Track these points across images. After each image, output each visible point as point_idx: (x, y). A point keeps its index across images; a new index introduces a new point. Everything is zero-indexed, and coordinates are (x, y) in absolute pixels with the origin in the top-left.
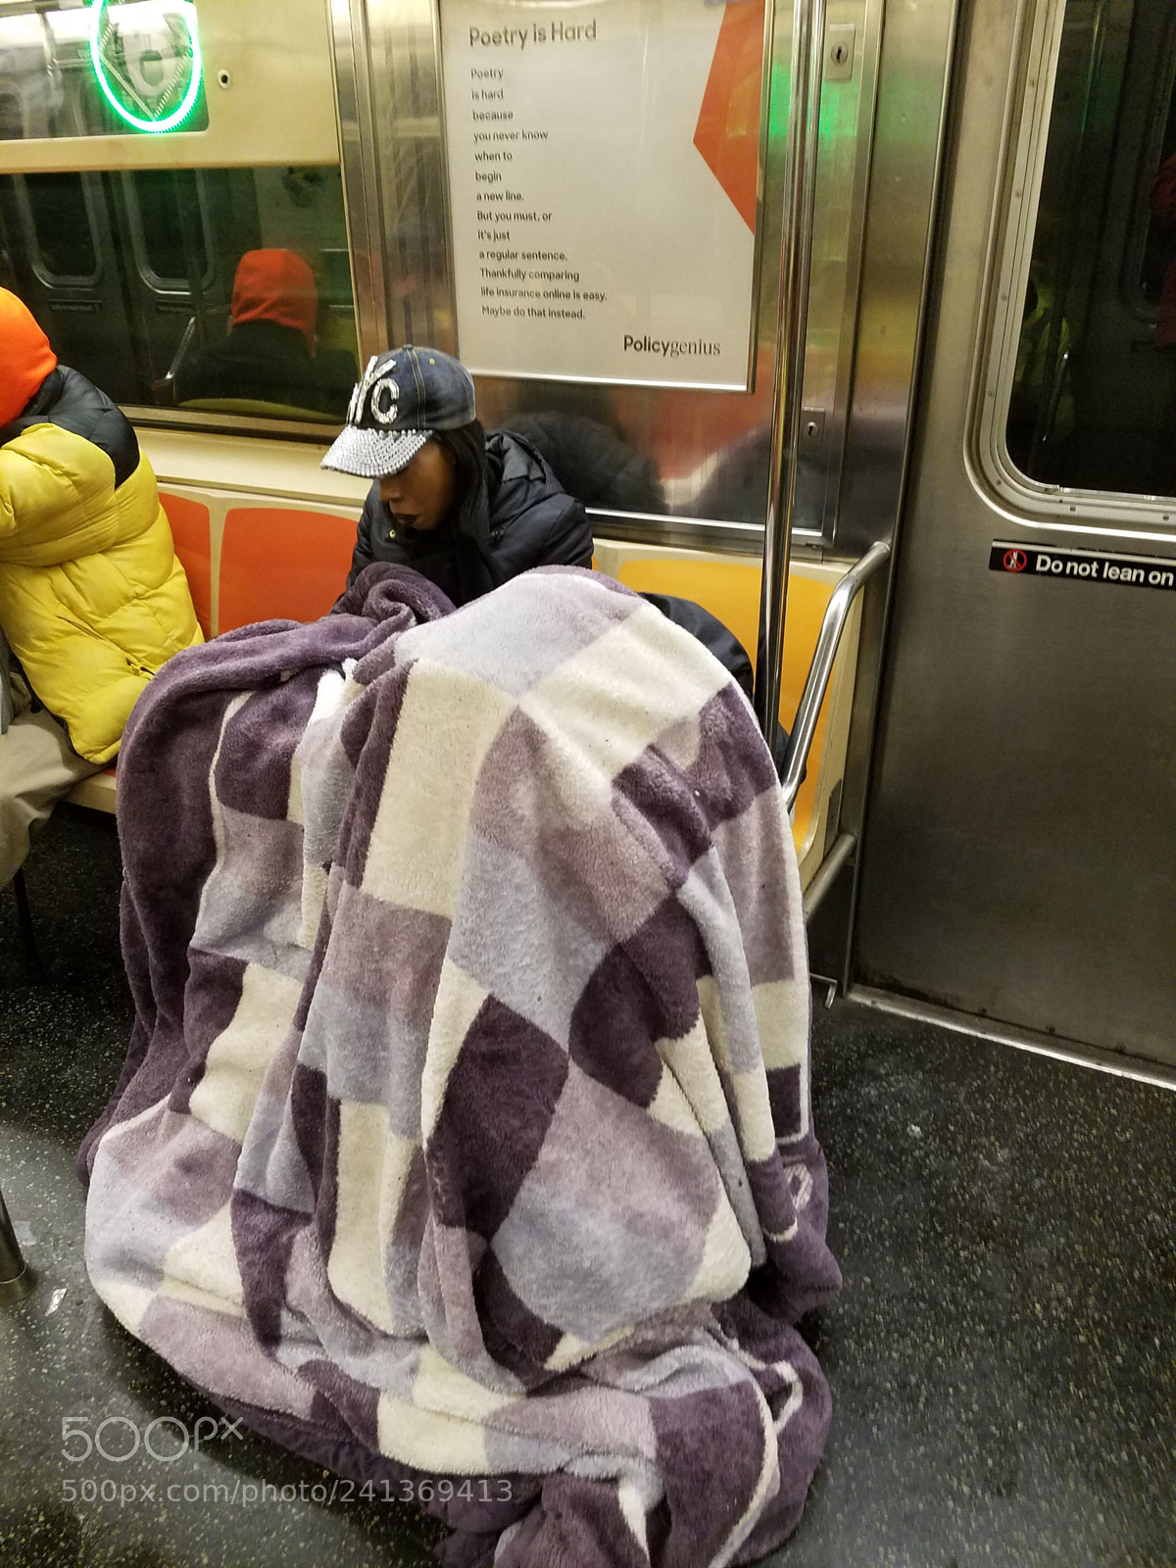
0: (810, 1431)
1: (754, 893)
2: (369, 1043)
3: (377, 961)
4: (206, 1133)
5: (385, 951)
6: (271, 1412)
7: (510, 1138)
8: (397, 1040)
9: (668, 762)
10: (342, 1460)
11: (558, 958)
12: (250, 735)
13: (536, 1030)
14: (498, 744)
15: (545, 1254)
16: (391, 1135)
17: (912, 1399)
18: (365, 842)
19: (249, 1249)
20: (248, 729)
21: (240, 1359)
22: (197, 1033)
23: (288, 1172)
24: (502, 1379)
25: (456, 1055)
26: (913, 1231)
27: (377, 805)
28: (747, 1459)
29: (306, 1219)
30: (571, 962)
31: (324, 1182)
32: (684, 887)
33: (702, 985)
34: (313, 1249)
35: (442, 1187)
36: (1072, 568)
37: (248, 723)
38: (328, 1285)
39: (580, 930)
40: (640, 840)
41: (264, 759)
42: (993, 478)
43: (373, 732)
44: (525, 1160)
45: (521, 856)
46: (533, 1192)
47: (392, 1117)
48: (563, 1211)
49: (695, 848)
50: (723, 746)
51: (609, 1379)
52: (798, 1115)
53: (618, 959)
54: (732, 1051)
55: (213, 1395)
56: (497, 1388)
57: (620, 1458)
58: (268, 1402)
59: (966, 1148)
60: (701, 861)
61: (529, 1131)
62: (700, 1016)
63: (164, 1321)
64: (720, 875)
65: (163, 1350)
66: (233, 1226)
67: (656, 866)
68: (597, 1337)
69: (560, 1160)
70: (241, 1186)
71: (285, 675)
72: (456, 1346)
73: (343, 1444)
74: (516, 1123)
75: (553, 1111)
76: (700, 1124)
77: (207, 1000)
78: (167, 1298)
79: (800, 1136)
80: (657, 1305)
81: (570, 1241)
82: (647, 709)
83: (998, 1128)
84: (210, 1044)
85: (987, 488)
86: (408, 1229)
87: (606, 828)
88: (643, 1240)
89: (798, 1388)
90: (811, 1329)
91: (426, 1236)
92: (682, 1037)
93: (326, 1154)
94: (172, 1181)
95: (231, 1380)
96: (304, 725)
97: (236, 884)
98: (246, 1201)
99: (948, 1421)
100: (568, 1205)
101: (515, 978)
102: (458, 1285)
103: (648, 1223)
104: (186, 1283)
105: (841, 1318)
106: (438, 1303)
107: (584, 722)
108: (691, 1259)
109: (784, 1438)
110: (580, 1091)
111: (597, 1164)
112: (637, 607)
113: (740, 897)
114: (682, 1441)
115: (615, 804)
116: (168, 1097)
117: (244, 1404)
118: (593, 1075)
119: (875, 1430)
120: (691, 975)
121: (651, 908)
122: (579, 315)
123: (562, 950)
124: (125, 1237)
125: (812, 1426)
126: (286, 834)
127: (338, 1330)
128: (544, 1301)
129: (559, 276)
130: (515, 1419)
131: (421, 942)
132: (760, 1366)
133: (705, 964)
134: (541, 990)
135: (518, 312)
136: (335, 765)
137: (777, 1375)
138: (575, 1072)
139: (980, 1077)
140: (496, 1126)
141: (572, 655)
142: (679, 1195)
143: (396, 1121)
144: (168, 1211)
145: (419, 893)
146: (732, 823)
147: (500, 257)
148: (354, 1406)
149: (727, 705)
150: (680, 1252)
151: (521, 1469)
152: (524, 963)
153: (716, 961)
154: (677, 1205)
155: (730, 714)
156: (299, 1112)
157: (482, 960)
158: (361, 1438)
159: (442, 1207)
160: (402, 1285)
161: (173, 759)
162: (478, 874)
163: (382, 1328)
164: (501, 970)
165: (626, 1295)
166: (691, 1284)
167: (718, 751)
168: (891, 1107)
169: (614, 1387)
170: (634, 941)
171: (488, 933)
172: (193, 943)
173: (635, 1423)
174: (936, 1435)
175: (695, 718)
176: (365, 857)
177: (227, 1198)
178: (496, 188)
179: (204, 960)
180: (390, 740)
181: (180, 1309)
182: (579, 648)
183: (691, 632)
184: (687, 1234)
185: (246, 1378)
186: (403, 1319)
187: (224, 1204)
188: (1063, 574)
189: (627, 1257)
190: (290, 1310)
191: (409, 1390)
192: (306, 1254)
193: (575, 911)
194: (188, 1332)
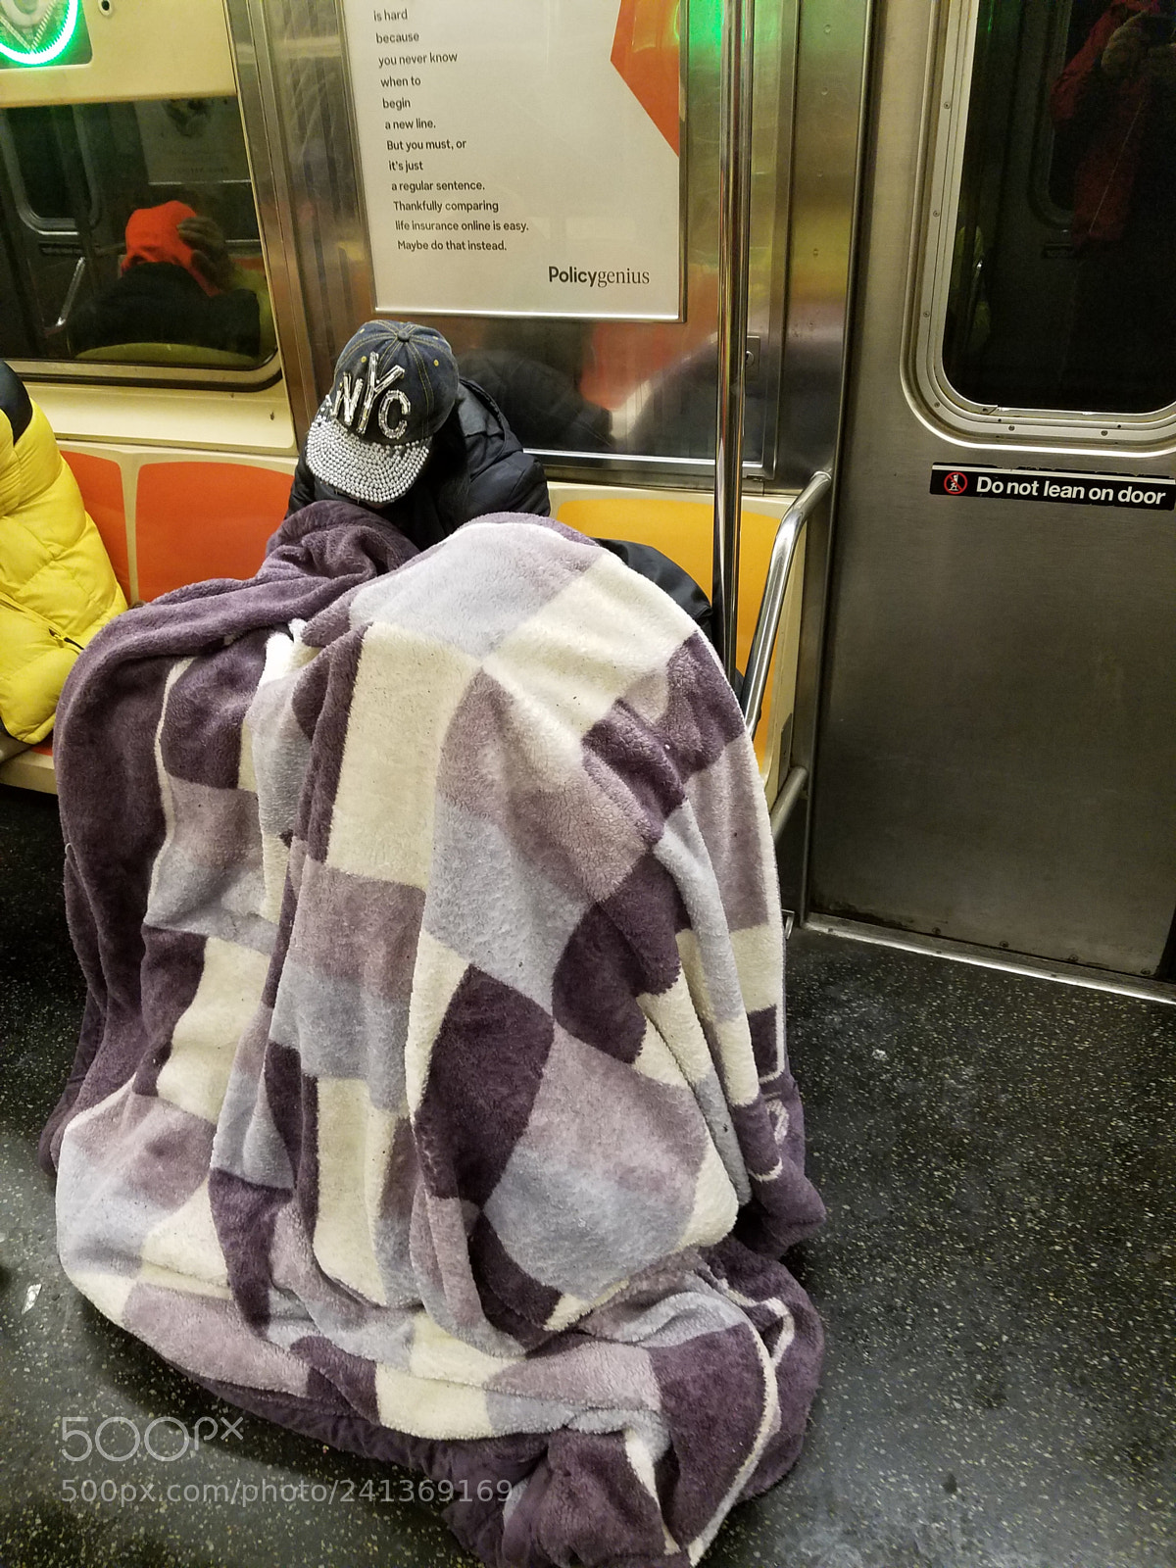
0: (805, 1365)
1: (726, 841)
2: (343, 1020)
3: (347, 936)
4: (177, 1114)
5: (356, 925)
6: (266, 1392)
7: (499, 1107)
8: (372, 1014)
9: (636, 716)
10: (341, 1433)
11: (537, 921)
12: (196, 701)
13: (519, 997)
14: (462, 709)
15: (540, 1217)
16: (372, 1109)
17: (899, 1322)
18: (327, 815)
19: (231, 1230)
20: (194, 695)
21: (229, 1342)
22: (160, 1013)
23: (266, 1150)
24: (502, 1344)
25: (439, 1026)
26: (886, 1155)
27: (338, 777)
28: (749, 1402)
29: (286, 1195)
30: (549, 925)
31: (304, 1159)
32: (660, 842)
33: (681, 938)
34: (297, 1226)
35: (433, 1159)
36: (1013, 488)
37: (194, 688)
38: (315, 1261)
39: (557, 892)
40: (614, 797)
41: (212, 726)
42: (931, 399)
43: (328, 700)
44: (516, 1126)
45: (493, 822)
46: (524, 1157)
47: (373, 1091)
48: (557, 1174)
49: (668, 802)
50: (692, 697)
51: (607, 1333)
52: (775, 1053)
53: (596, 918)
54: (715, 1002)
55: (203, 1379)
56: (497, 1353)
57: (624, 1412)
58: (262, 1382)
59: (933, 1068)
60: (675, 814)
61: (517, 1097)
62: (681, 970)
63: (148, 1310)
64: (694, 828)
65: (149, 1339)
66: (212, 1206)
67: (631, 823)
68: (595, 1295)
69: (550, 1123)
70: (218, 1165)
71: (228, 640)
72: (455, 1316)
73: (341, 1417)
74: (504, 1091)
75: (540, 1076)
76: (684, 1074)
77: (166, 978)
78: (148, 1285)
79: (777, 1074)
80: (651, 1257)
81: (564, 1202)
82: (615, 664)
83: (960, 1046)
84: (174, 1023)
85: (926, 411)
86: (396, 1200)
87: (580, 788)
88: (633, 1195)
89: (789, 1322)
90: (796, 1261)
91: (416, 1207)
92: (664, 992)
93: (304, 1132)
94: (145, 1165)
95: (223, 1364)
96: (254, 690)
97: (187, 857)
98: (224, 1180)
99: (936, 1339)
100: (561, 1168)
101: (496, 946)
102: (454, 1255)
103: (639, 1178)
104: (166, 1268)
105: (824, 1247)
106: (434, 1273)
107: (549, 681)
108: (682, 1208)
109: (781, 1372)
110: (567, 1052)
111: (587, 1124)
112: (598, 556)
113: (713, 847)
114: (685, 1389)
115: (587, 763)
116: (132, 1081)
117: (236, 1386)
118: (577, 1035)
119: (866, 1355)
120: (671, 930)
121: (628, 866)
122: (500, 247)
123: (540, 914)
124: (99, 1226)
125: (806, 1358)
126: (238, 804)
127: (329, 1305)
128: (540, 1264)
129: (478, 207)
130: (515, 1381)
131: (393, 913)
132: (751, 1303)
133: (683, 917)
134: (521, 956)
135: (437, 246)
136: (287, 734)
137: (769, 1311)
138: (560, 1034)
139: (938, 997)
140: (484, 1094)
141: (535, 612)
142: (668, 1146)
143: (377, 1095)
144: (142, 1196)
145: (387, 863)
146: (703, 774)
147: (414, 188)
148: (351, 1381)
149: (694, 654)
150: (672, 1203)
151: (526, 1429)
152: (503, 930)
153: (695, 916)
154: (666, 1157)
155: (697, 664)
156: (273, 1090)
157: (460, 930)
158: (361, 1412)
159: (435, 1179)
160: (393, 1258)
161: (113, 730)
162: (451, 843)
163: (375, 1300)
164: (481, 939)
165: (621, 1250)
166: (683, 1234)
167: (686, 702)
168: (855, 1032)
169: (613, 1341)
170: (613, 900)
171: (464, 902)
172: (148, 920)
173: (637, 1376)
174: (924, 1353)
175: (663, 670)
176: (328, 830)
177: (203, 1179)
178: (405, 115)
179: (160, 938)
180: (347, 707)
181: (162, 1295)
182: (541, 605)
183: (651, 579)
184: (678, 1185)
185: (237, 1360)
186: (396, 1291)
187: (199, 1185)
188: (1003, 495)
189: (621, 1213)
190: (277, 1288)
191: (406, 1360)
192: (290, 1231)
193: (550, 873)
194: (173, 1318)
